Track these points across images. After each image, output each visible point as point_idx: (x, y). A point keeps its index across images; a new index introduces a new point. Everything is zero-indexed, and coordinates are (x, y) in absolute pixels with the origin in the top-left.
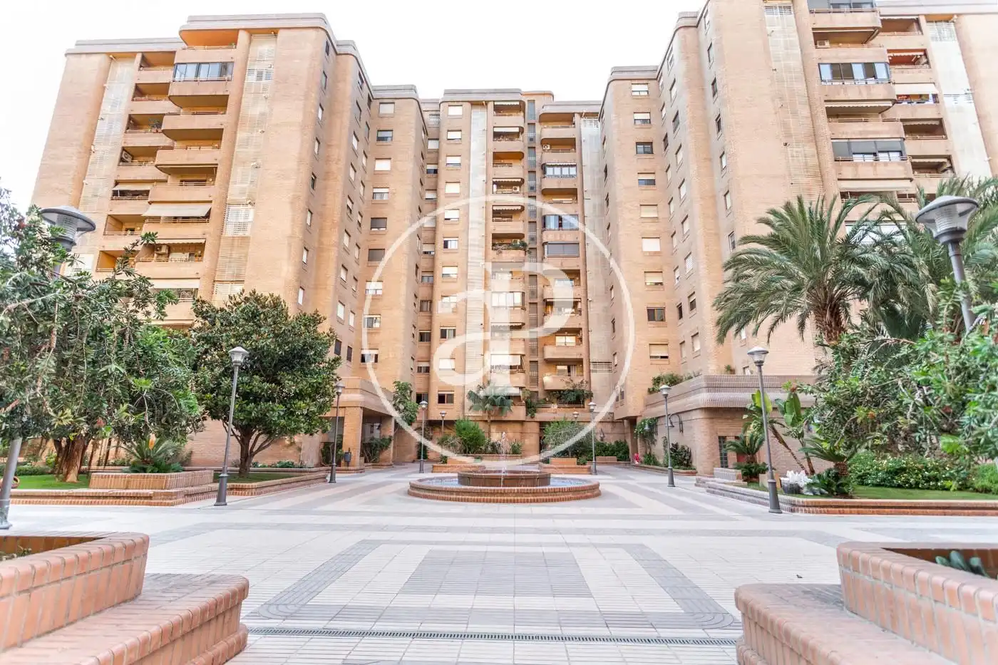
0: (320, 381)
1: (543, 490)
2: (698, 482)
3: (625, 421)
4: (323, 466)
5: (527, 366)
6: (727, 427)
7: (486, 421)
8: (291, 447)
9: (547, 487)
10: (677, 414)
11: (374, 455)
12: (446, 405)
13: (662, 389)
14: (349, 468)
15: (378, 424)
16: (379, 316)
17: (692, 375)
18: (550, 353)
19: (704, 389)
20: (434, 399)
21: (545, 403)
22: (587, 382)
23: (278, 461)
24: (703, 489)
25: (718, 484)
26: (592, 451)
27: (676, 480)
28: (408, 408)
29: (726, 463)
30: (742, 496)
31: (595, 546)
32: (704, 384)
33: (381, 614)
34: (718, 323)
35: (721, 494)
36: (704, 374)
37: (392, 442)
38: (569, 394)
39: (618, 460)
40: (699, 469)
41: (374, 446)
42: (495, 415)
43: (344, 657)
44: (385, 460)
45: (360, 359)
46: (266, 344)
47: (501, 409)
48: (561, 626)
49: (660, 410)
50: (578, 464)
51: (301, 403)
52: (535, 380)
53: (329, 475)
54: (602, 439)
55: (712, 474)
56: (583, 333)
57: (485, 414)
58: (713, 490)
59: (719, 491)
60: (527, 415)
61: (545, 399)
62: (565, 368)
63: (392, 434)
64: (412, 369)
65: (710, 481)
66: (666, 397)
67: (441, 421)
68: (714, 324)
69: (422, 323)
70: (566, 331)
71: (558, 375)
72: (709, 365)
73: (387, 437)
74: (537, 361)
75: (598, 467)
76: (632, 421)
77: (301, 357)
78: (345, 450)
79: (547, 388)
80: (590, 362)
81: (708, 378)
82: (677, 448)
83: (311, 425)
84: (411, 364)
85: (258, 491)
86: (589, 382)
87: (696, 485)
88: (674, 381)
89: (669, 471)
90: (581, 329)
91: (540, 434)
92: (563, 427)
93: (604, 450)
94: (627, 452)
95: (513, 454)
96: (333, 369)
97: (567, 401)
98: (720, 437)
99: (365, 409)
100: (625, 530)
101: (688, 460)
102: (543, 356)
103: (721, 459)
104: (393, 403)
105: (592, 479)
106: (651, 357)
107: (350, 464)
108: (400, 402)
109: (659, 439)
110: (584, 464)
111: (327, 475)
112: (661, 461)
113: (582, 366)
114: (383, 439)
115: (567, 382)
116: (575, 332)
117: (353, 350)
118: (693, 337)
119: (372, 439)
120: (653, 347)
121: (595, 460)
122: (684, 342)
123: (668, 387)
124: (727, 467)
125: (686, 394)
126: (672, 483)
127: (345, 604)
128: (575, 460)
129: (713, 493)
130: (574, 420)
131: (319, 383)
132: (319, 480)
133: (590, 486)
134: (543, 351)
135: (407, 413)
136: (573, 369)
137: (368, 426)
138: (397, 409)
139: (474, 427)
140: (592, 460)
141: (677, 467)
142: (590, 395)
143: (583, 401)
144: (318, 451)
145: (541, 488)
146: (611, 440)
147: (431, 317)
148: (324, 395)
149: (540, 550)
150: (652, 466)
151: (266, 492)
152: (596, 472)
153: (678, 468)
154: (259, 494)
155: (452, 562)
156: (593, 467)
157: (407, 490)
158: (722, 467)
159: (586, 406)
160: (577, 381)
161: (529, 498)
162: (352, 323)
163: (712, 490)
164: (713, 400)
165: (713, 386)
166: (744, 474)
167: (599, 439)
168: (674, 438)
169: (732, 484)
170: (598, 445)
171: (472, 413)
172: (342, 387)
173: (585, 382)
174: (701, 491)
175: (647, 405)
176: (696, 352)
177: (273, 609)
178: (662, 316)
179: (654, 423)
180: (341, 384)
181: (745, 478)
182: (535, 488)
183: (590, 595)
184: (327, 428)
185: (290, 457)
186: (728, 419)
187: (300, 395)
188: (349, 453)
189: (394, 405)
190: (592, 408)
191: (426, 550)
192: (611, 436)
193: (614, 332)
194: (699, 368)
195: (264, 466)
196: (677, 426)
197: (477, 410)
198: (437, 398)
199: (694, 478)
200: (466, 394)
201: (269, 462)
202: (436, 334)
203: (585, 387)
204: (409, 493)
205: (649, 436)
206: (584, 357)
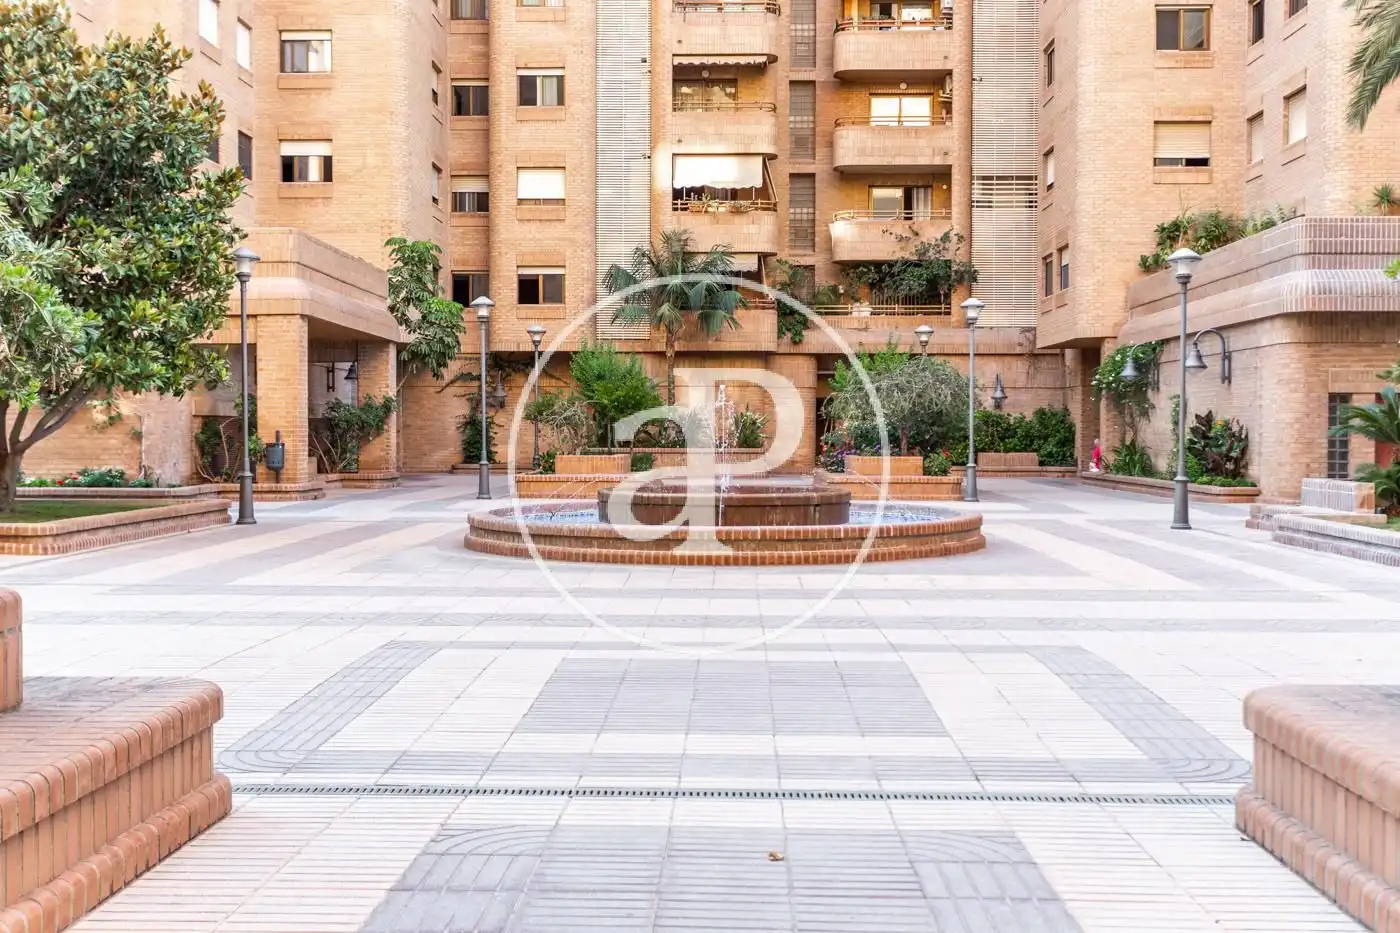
0: (190, 241)
1: (830, 532)
2: (1254, 516)
3: (1069, 353)
4: (205, 481)
5: (781, 192)
6: (1358, 368)
7: (661, 354)
8: (111, 431)
9: (841, 527)
10: (1219, 331)
11: (344, 451)
12: (543, 308)
13: (1175, 261)
14: (284, 486)
15: (347, 365)
16: (326, 36)
17: (1276, 217)
18: (853, 148)
19: (1301, 260)
20: (506, 288)
21: (838, 302)
22: (960, 238)
23: (81, 468)
24: (1268, 535)
25: (1304, 520)
26: (966, 438)
27: (1195, 513)
28: (432, 318)
29: (1344, 467)
30: (1363, 547)
31: (961, 650)
32: (1302, 243)
33: (491, 764)
34: (1357, 63)
35: (1309, 546)
36: (1311, 212)
37: (394, 416)
38: (907, 275)
39: (1041, 463)
40: (1265, 484)
41: (343, 425)
42: (690, 337)
43: (441, 821)
44: (374, 466)
45: (278, 171)
46: (32, 136)
47: (705, 319)
48: (879, 780)
49: (1166, 321)
50: (927, 471)
51: (146, 307)
52: (806, 233)
53: (236, 505)
54: (998, 405)
55: (1296, 497)
56: (956, 87)
57: (657, 335)
58: (1289, 534)
59: (1307, 538)
60: (781, 333)
61: (834, 290)
62: (898, 193)
63: (392, 393)
64: (435, 200)
65: (1286, 513)
66: (1185, 284)
67: (533, 353)
68: (1347, 63)
69: (460, 57)
70: (903, 81)
71: (877, 215)
72: (1327, 188)
73: (379, 401)
74: (812, 176)
75: (983, 483)
76: (1089, 351)
77: (132, 171)
78: (265, 436)
79: (844, 255)
80: (972, 178)
81: (1317, 227)
82: (1210, 428)
83: (174, 367)
84: (430, 184)
85: (60, 542)
86: (967, 238)
87: (1249, 525)
88: (1219, 233)
89: (1178, 488)
90: (950, 73)
91: (817, 389)
92: (888, 370)
93: (1000, 435)
94: (1068, 441)
95: (740, 445)
96: (221, 207)
97: (902, 294)
98: (1333, 397)
99: (313, 323)
100: (1040, 621)
101: (1237, 461)
102: (832, 157)
103: (1331, 455)
104: (389, 302)
105: (965, 510)
106: (1157, 162)
107: (284, 475)
108: (407, 300)
109: (1162, 402)
110: (945, 472)
111: (229, 505)
112: (1162, 464)
113: (949, 189)
114: (368, 407)
115: (901, 239)
116: (932, 82)
117: (254, 142)
118: (1288, 98)
119: (336, 406)
120: (1163, 130)
121: (976, 462)
122: (1260, 114)
123: (1193, 254)
124: (1344, 477)
125: (1245, 274)
126: (1183, 520)
127: (404, 749)
128: (917, 461)
129: (1290, 542)
130: (918, 350)
131: (190, 248)
132: (212, 517)
133: (955, 525)
134: (831, 145)
135: (430, 332)
136: (919, 196)
137: (321, 369)
138: (404, 320)
139: (630, 372)
140: (964, 464)
141: (1205, 479)
142: (968, 277)
143: (947, 296)
144: (188, 440)
145: (825, 527)
146: (1023, 407)
147: (486, 38)
148: (207, 281)
149: (828, 657)
150: (1136, 479)
151: (81, 546)
152: (975, 495)
153: (1209, 483)
154: (65, 550)
155: (623, 679)
156: (966, 483)
157: (462, 537)
158: (1330, 476)
159: (954, 309)
160: (931, 234)
161: (793, 553)
162: (244, 59)
163: (1288, 536)
164: (1325, 291)
165: (1330, 248)
166: (1383, 495)
167: (988, 404)
168: (1202, 397)
169: (1344, 519)
170: (987, 420)
171: (619, 331)
172: (252, 259)
173: (955, 239)
174: (1262, 541)
175: (1138, 305)
176: (1295, 145)
177: (249, 757)
178: (1200, 32)
179: (1149, 359)
180: (243, 248)
181: (1386, 504)
182: (809, 527)
183: (944, 733)
184: (218, 374)
185: (113, 459)
186: (1360, 345)
187: (137, 284)
188: (276, 445)
189: (392, 309)
190: (971, 314)
191: (552, 660)
192: (1025, 397)
193: (1050, 82)
194: (1299, 195)
195: (42, 484)
196: (1215, 366)
197: (634, 320)
198: (515, 286)
199: (1246, 507)
200: (600, 278)
201: (53, 470)
202: (505, 92)
203: (954, 254)
204: (469, 545)
205: (1134, 395)
206: (955, 160)
